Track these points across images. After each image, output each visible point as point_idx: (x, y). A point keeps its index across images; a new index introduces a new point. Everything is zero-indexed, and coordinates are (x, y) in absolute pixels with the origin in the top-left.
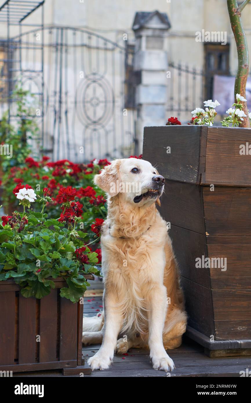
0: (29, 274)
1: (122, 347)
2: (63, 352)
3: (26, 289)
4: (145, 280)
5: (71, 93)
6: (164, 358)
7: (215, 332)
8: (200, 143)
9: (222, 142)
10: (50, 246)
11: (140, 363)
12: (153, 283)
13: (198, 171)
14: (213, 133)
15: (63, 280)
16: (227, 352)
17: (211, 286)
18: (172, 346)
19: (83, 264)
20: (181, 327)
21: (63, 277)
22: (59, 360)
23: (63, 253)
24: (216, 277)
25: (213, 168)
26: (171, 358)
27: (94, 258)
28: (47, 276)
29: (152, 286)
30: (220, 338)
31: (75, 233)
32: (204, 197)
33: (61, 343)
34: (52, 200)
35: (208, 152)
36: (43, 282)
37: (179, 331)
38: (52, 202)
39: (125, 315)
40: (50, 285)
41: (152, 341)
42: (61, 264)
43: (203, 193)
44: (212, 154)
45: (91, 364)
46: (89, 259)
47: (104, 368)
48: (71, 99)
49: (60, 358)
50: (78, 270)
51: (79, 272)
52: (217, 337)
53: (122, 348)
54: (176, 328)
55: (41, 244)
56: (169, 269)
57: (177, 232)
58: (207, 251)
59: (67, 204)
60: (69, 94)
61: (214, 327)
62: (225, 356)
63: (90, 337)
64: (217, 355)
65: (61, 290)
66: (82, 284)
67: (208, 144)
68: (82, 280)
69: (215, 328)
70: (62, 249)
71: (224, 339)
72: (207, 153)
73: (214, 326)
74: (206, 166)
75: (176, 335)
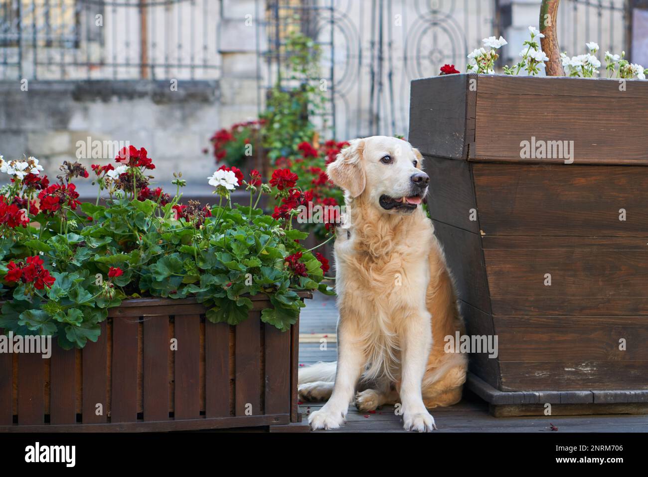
0: (216, 289)
1: (367, 401)
2: (269, 402)
3: (213, 311)
4: (397, 306)
5: (399, 44)
6: (419, 414)
7: (501, 379)
8: (467, 99)
9: (499, 97)
10: (247, 250)
11: (388, 422)
12: (409, 308)
13: (465, 139)
14: (487, 84)
15: (267, 299)
16: (520, 409)
17: (491, 311)
18: (444, 403)
19: (299, 276)
20: (457, 374)
21: (268, 294)
22: (264, 414)
23: (266, 260)
24: (499, 297)
25: (487, 135)
26: (432, 415)
27: (317, 268)
28: (242, 292)
29: (407, 313)
30: (509, 388)
31: (280, 230)
32: (475, 179)
33: (267, 390)
34: (270, 190)
35: (478, 112)
36: (235, 299)
37: (454, 380)
38: (270, 192)
39: (369, 352)
40: (244, 305)
41: (404, 391)
42: (263, 275)
43: (474, 172)
44: (485, 115)
45: (312, 421)
46: (307, 270)
47: (332, 427)
48: (398, 54)
49: (266, 411)
50: (288, 283)
51: (289, 287)
52: (504, 387)
53: (367, 403)
54: (450, 375)
55: (233, 246)
56: (436, 287)
57: (452, 235)
58: (484, 259)
59: (284, 192)
60: (394, 46)
61: (500, 371)
62: (518, 415)
63: (325, 389)
64: (506, 414)
65: (262, 313)
66: (291, 303)
67: (478, 101)
68: (293, 299)
69: (500, 373)
70: (262, 253)
71: (514, 389)
72: (477, 114)
73: (499, 369)
74: (476, 132)
75: (450, 386)
